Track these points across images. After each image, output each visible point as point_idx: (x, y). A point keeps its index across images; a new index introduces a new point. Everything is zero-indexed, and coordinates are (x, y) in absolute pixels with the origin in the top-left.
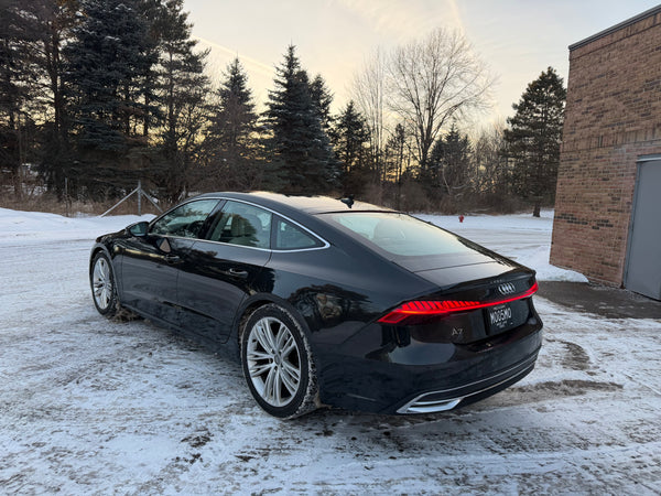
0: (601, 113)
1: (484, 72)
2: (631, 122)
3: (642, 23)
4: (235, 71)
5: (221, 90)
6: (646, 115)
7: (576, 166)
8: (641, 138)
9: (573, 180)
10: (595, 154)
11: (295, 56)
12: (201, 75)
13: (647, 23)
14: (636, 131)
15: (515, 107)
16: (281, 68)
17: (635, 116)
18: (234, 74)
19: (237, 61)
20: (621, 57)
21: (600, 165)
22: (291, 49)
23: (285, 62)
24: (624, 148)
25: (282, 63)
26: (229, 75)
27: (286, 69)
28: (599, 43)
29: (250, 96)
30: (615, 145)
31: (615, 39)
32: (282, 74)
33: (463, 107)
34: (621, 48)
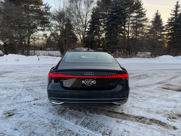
4: (157, 14)
5: (152, 21)
11: (179, 4)
12: (145, 18)
16: (173, 9)
18: (156, 15)
19: (158, 11)
22: (177, 2)
23: (175, 7)
25: (174, 8)
26: (155, 16)
27: (175, 9)
29: (162, 21)
32: (173, 11)
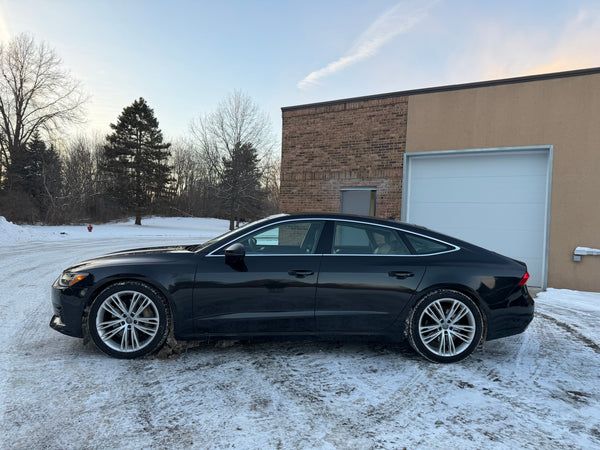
0: (311, 158)
1: (78, 89)
2: (334, 166)
3: (337, 107)
6: (345, 163)
7: (295, 191)
8: (342, 176)
9: (293, 200)
10: (310, 183)
13: (341, 107)
14: (339, 172)
15: (113, 126)
17: (336, 162)
20: (323, 124)
21: (314, 191)
24: (331, 181)
28: (306, 111)
30: (324, 178)
31: (318, 111)
33: (57, 119)
34: (323, 118)
